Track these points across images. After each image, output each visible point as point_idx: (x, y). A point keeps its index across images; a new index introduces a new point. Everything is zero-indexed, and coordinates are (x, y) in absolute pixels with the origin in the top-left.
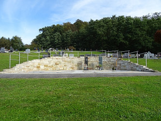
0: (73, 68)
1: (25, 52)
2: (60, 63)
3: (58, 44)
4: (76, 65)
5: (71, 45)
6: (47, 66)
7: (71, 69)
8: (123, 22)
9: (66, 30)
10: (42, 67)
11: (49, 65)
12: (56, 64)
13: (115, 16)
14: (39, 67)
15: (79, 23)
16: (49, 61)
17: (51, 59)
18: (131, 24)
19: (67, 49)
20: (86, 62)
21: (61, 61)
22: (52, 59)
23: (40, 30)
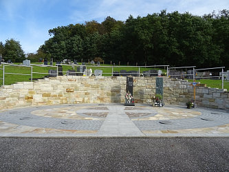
0: (102, 99)
1: (21, 65)
2: (77, 89)
3: (78, 54)
4: (108, 94)
5: (97, 56)
6: (48, 95)
7: (99, 102)
8: (177, 21)
9: (90, 32)
10: (38, 98)
11: (52, 94)
12: (69, 91)
13: (164, 12)
14: (32, 98)
15: (109, 23)
16: (53, 86)
17: (58, 82)
18: (189, 25)
19: (90, 61)
20: (130, 89)
21: (79, 85)
22: (61, 80)
23: (51, 31)
